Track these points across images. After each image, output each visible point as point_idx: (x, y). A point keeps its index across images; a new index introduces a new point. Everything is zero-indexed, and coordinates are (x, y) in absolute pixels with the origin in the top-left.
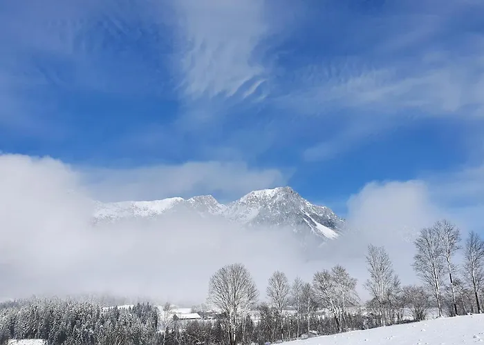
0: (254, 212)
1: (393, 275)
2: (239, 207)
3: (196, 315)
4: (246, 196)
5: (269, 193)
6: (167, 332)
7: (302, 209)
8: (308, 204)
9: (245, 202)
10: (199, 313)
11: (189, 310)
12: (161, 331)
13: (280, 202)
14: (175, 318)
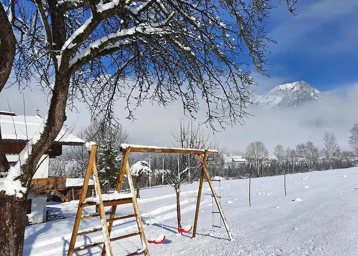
0: (279, 99)
1: (337, 146)
2: (269, 96)
3: (244, 160)
4: (273, 89)
5: (289, 86)
6: (229, 168)
7: (312, 94)
8: (317, 91)
9: (273, 93)
10: (246, 158)
11: (241, 157)
12: (226, 167)
13: (297, 91)
14: (233, 160)
